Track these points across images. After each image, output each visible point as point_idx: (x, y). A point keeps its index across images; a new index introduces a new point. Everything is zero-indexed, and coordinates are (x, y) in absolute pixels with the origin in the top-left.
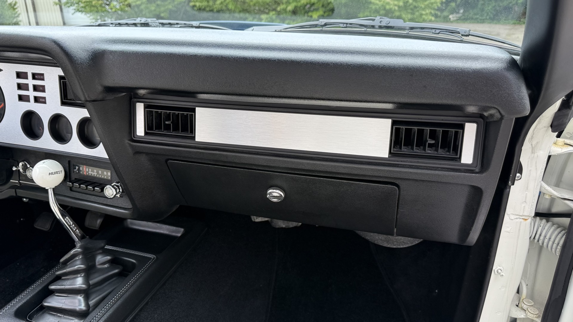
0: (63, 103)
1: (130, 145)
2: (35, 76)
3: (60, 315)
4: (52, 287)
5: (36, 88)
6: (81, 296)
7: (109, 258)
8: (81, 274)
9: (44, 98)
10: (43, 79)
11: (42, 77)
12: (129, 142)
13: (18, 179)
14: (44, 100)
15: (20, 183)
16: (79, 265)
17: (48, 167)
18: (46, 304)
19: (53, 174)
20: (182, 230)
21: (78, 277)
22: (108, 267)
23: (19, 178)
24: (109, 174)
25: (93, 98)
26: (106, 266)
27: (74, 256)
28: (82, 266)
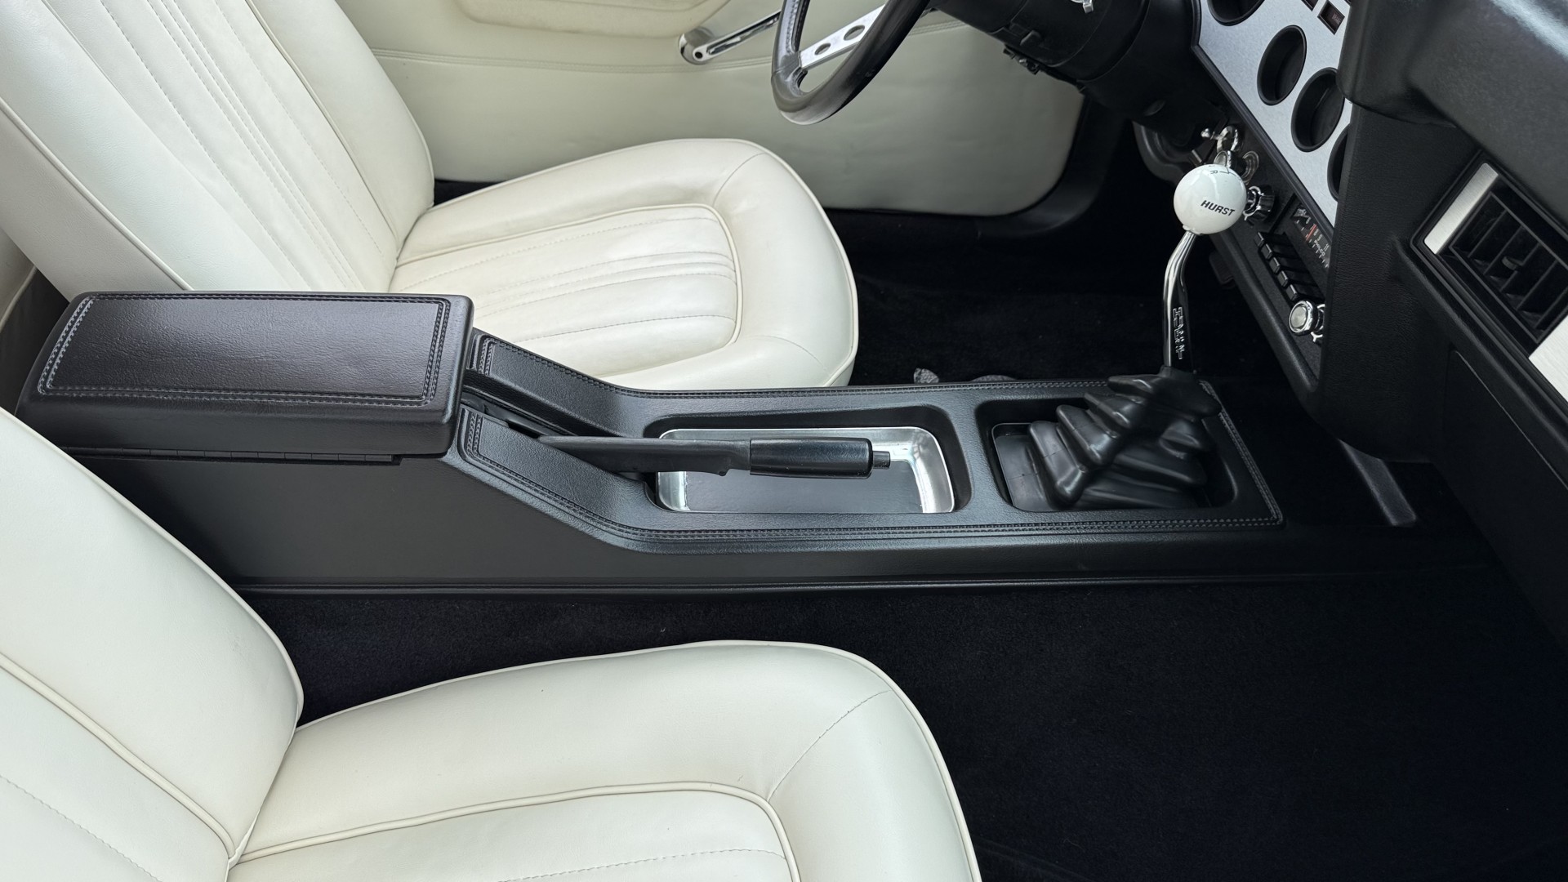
1: (1395, 250)
3: (1035, 468)
4: (1061, 413)
6: (1081, 469)
8: (1114, 433)
9: (1341, 19)
12: (1398, 245)
14: (1336, 22)
16: (1124, 413)
18: (1032, 431)
19: (1209, 208)
20: (1413, 517)
21: (1105, 433)
22: (1179, 459)
26: (1178, 454)
27: (1132, 390)
28: (1125, 419)
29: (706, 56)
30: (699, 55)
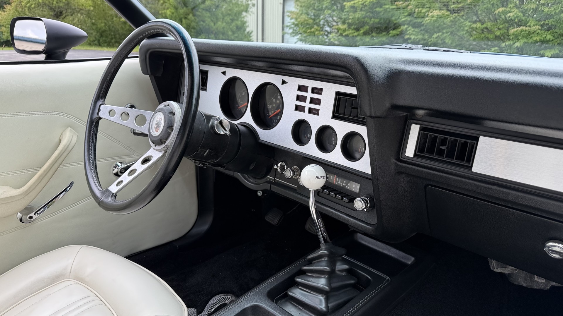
0: (334, 117)
1: (395, 163)
2: (315, 90)
3: (301, 308)
4: (298, 280)
5: (312, 101)
6: (323, 296)
7: (346, 267)
8: (325, 275)
9: (318, 110)
10: (321, 94)
11: (320, 92)
12: (396, 161)
13: (274, 177)
14: (316, 112)
15: (275, 180)
16: (323, 266)
17: (314, 171)
18: (290, 293)
19: (319, 178)
20: (413, 259)
21: (322, 278)
22: (345, 276)
23: (275, 175)
24: (358, 187)
25: (378, 114)
26: (344, 274)
27: (321, 257)
28: (327, 268)
29: (35, 217)
30: (31, 218)
